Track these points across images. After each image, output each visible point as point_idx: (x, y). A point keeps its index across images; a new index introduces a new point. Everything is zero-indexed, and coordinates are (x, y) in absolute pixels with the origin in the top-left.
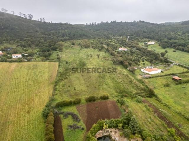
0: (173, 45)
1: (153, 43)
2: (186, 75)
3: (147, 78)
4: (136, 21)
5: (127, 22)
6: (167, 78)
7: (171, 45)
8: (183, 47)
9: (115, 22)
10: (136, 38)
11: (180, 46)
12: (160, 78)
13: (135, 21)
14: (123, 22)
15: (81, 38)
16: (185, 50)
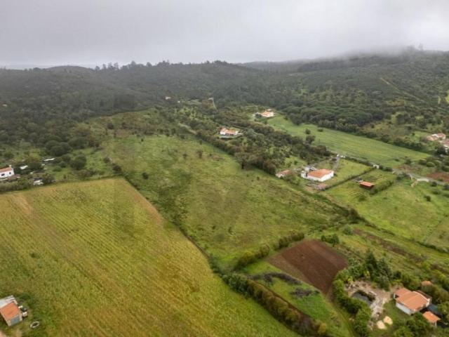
0: (312, 117)
1: (272, 114)
2: (371, 177)
3: (323, 190)
4: (211, 62)
5: (192, 63)
6: (349, 185)
7: (308, 117)
8: (332, 122)
9: (168, 63)
10: (232, 103)
11: (326, 120)
12: (340, 186)
13: (208, 62)
14: (184, 63)
15: (117, 110)
16: (337, 126)
